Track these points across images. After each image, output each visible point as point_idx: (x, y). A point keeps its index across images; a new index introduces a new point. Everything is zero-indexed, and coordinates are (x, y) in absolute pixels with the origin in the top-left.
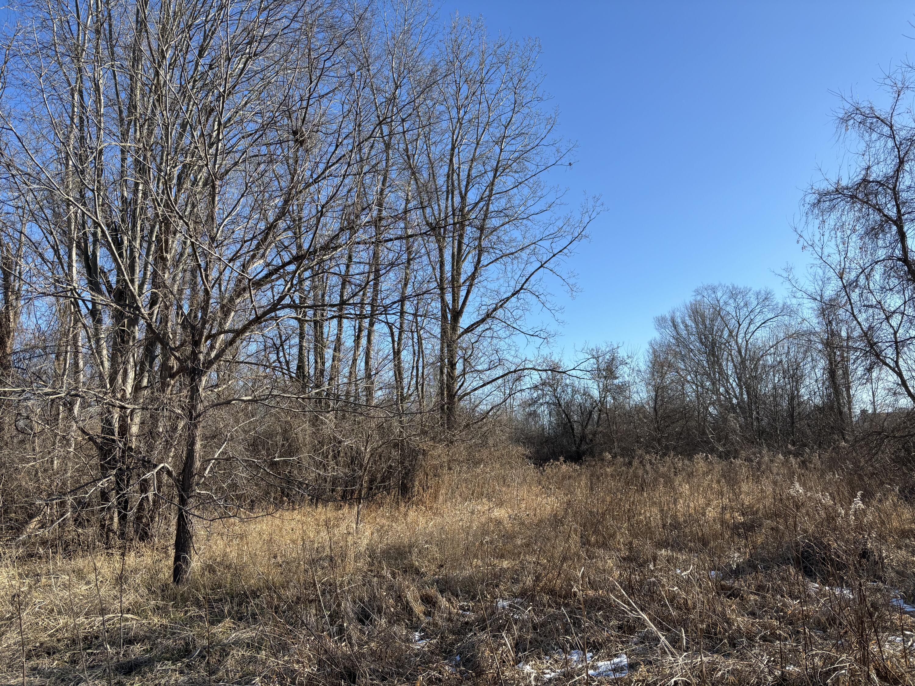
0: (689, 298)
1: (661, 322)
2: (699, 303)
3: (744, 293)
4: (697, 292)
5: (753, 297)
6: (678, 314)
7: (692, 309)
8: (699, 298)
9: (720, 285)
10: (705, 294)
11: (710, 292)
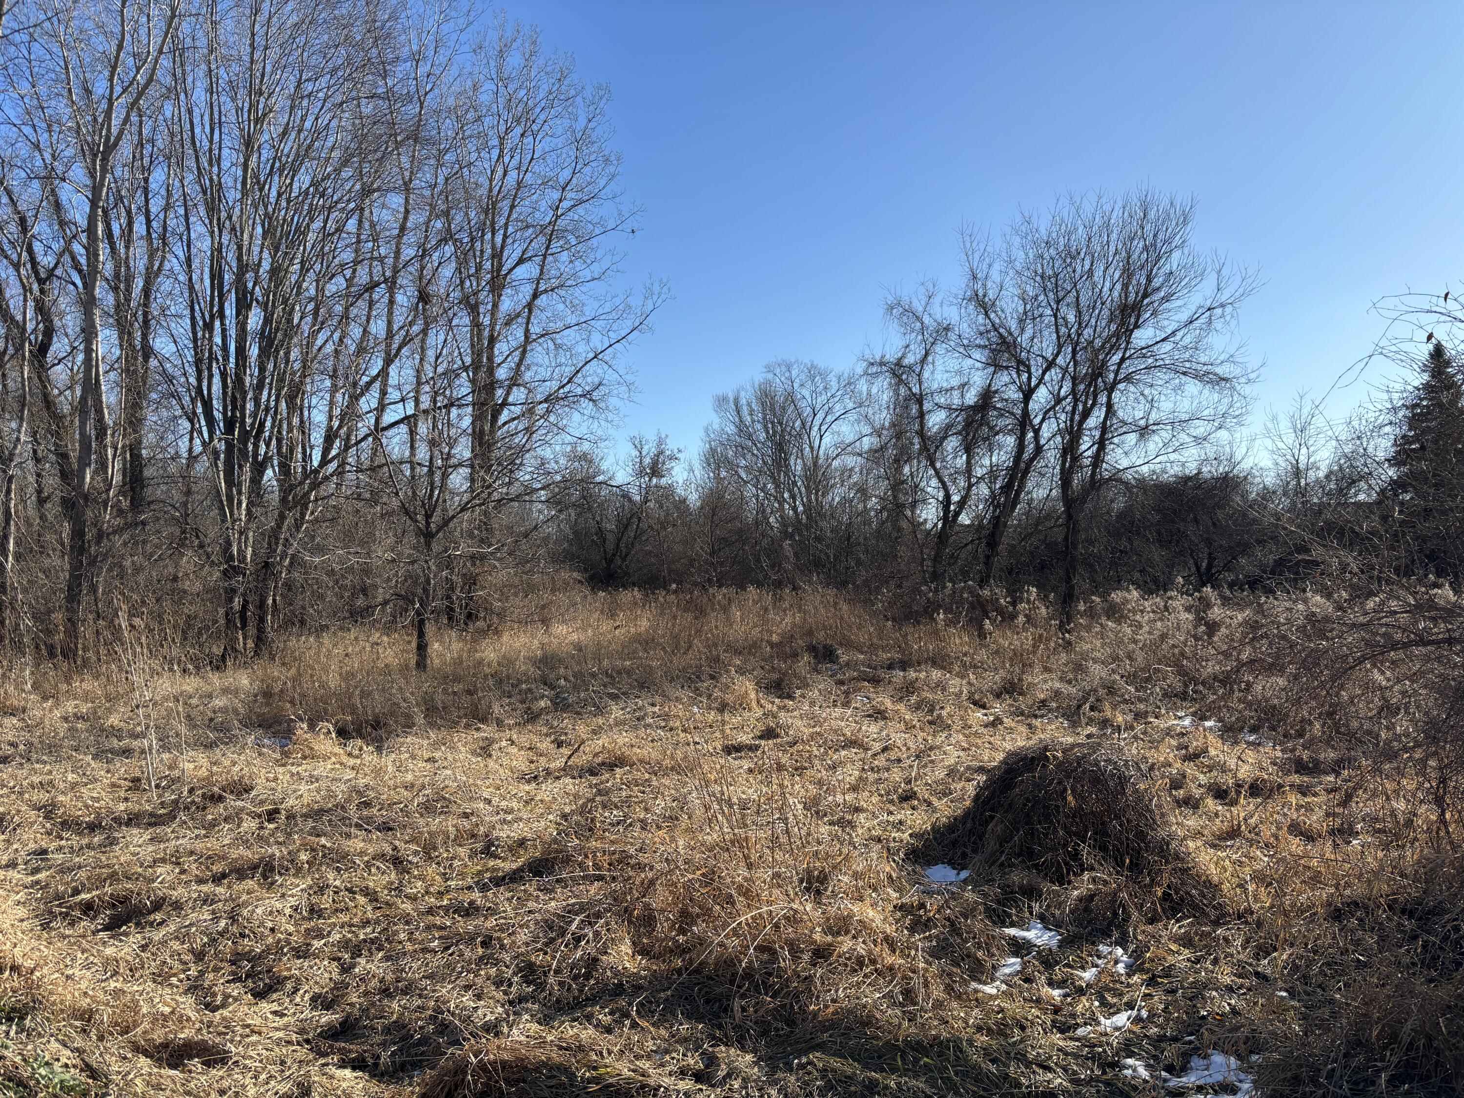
0: (759, 376)
1: (721, 402)
2: (769, 383)
3: (824, 374)
4: (769, 369)
5: (834, 379)
6: (742, 394)
7: (760, 389)
8: (770, 376)
9: (797, 361)
10: (778, 371)
11: (784, 369)
